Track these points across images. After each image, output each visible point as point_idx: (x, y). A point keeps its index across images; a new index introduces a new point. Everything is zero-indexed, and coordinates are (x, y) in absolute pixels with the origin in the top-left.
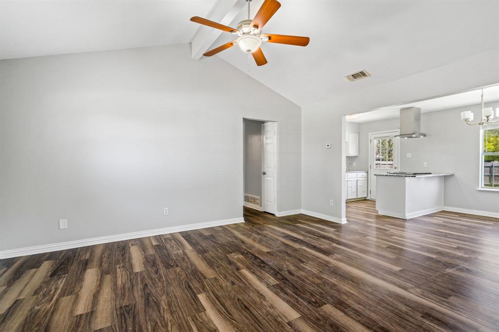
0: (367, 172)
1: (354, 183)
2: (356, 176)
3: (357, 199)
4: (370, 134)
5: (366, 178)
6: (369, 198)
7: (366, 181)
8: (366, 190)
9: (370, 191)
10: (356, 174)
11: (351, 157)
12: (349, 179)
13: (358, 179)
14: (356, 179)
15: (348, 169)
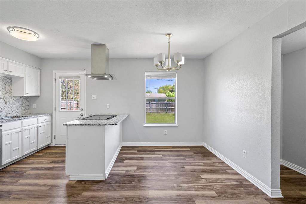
0: (51, 115)
1: (33, 132)
2: (36, 122)
3: (38, 149)
4: (54, 72)
5: (50, 122)
6: (53, 144)
7: (50, 125)
8: (50, 135)
9: (55, 136)
10: (36, 119)
11: (30, 97)
12: (24, 128)
13: (40, 125)
14: (35, 126)
15: (25, 112)
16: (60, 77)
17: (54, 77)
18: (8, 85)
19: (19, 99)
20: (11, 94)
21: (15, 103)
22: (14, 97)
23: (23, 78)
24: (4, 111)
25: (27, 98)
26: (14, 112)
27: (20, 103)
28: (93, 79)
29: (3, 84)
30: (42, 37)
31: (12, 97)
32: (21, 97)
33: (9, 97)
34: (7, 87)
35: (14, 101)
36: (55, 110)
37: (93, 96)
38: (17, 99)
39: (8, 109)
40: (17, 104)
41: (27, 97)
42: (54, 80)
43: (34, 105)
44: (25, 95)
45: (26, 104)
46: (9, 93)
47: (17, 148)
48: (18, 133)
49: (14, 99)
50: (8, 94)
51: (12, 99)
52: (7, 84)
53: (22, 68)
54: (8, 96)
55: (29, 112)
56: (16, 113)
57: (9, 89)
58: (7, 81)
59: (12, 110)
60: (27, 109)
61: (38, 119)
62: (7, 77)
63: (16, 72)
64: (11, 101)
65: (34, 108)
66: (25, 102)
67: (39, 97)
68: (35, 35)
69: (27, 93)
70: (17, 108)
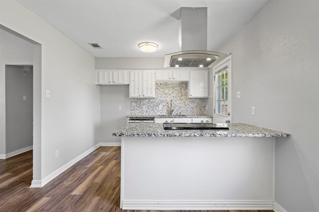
15: (200, 112)
18: (184, 90)
20: (187, 97)
21: (190, 104)
22: (189, 98)
23: (188, 81)
25: (202, 100)
26: (189, 112)
27: (195, 104)
28: (198, 66)
29: (179, 89)
31: (187, 99)
32: (195, 99)
33: (184, 99)
35: (189, 103)
36: (214, 112)
39: (184, 109)
40: (192, 105)
41: (203, 98)
42: (214, 77)
43: (207, 105)
45: (201, 105)
46: (185, 96)
49: (189, 100)
50: (183, 96)
51: (188, 101)
52: (183, 88)
53: (186, 73)
55: (205, 113)
56: (191, 113)
57: (185, 93)
58: (183, 86)
59: (187, 110)
60: (203, 110)
62: (182, 83)
63: (180, 78)
64: (186, 103)
65: (207, 109)
66: (200, 103)
67: (208, 98)
68: (147, 44)
69: (191, 94)
70: (192, 108)
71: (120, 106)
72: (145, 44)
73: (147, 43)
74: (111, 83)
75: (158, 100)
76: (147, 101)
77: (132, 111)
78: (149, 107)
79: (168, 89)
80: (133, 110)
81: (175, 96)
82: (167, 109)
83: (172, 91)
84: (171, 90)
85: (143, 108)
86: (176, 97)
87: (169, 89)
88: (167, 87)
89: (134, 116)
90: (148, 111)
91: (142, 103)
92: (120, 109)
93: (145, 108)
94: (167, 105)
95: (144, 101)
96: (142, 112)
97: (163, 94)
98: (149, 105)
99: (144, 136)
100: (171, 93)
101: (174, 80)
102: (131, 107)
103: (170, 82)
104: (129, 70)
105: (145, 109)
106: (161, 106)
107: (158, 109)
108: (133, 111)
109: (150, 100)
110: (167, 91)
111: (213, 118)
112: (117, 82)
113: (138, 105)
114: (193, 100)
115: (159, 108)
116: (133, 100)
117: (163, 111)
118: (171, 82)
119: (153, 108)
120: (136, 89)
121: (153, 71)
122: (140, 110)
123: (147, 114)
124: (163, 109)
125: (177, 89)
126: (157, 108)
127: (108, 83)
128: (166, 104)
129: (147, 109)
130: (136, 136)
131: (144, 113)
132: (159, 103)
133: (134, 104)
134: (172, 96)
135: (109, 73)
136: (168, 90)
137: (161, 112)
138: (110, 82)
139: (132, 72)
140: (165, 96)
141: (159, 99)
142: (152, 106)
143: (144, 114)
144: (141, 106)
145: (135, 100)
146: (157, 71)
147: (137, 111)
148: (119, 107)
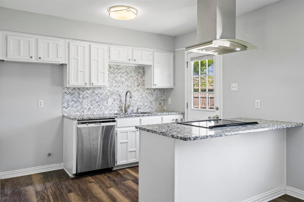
16: (192, 59)
17: (186, 61)
18: (140, 76)
19: (153, 92)
20: (144, 86)
21: (148, 97)
22: (147, 89)
23: (151, 65)
24: (137, 106)
25: (162, 91)
27: (154, 97)
29: (135, 75)
30: (141, 11)
31: (145, 89)
32: (155, 89)
34: (139, 78)
35: (147, 95)
36: (187, 107)
37: (233, 85)
38: (150, 92)
40: (150, 98)
41: (163, 89)
42: (186, 64)
43: (169, 99)
44: (153, 87)
45: (161, 98)
46: (142, 86)
47: (134, 149)
48: (135, 133)
49: (147, 91)
50: (140, 86)
51: (145, 92)
53: (149, 54)
54: (140, 89)
55: (165, 108)
57: (142, 81)
58: (140, 72)
59: (145, 105)
60: (163, 104)
61: (162, 118)
62: (139, 67)
63: (142, 60)
64: (144, 95)
65: (169, 103)
66: (160, 96)
67: (173, 89)
68: (128, 10)
69: (155, 84)
70: (151, 102)
71: (42, 101)
72: (126, 8)
73: (129, 7)
74: (34, 60)
75: (106, 91)
76: (89, 92)
77: (64, 109)
78: (93, 103)
79: (120, 74)
80: (67, 107)
81: (129, 85)
82: (118, 104)
83: (126, 77)
84: (124, 76)
85: (83, 103)
86: (131, 86)
87: (122, 75)
88: (119, 71)
89: (86, 117)
90: (92, 108)
91: (81, 96)
92: (42, 106)
93: (86, 103)
94: (119, 98)
95: (85, 92)
96: (82, 110)
97: (114, 82)
98: (93, 98)
99: (216, 137)
100: (125, 81)
101: (134, 62)
102: (63, 103)
103: (123, 65)
104: (67, 41)
105: (86, 105)
106: (110, 100)
107: (107, 105)
108: (66, 109)
109: (95, 90)
110: (118, 78)
111: (184, 114)
112: (45, 59)
113: (74, 99)
114: (152, 92)
115: (108, 103)
116: (66, 90)
117: (114, 108)
118: (125, 65)
119: (98, 103)
120: (79, 73)
121: (106, 47)
122: (79, 108)
123: (89, 113)
124: (113, 105)
125: (132, 75)
126: (105, 104)
127: (27, 59)
128: (117, 97)
129: (89, 105)
130: (209, 137)
131: (85, 111)
132: (108, 95)
133: (67, 97)
134: (126, 85)
135: (29, 41)
136: (120, 76)
137: (111, 109)
138: (31, 57)
139: (73, 44)
140: (116, 84)
141: (108, 89)
142: (97, 101)
143: (84, 114)
144: (81, 100)
145: (70, 91)
146: (113, 48)
147: (73, 109)
148: (41, 103)
